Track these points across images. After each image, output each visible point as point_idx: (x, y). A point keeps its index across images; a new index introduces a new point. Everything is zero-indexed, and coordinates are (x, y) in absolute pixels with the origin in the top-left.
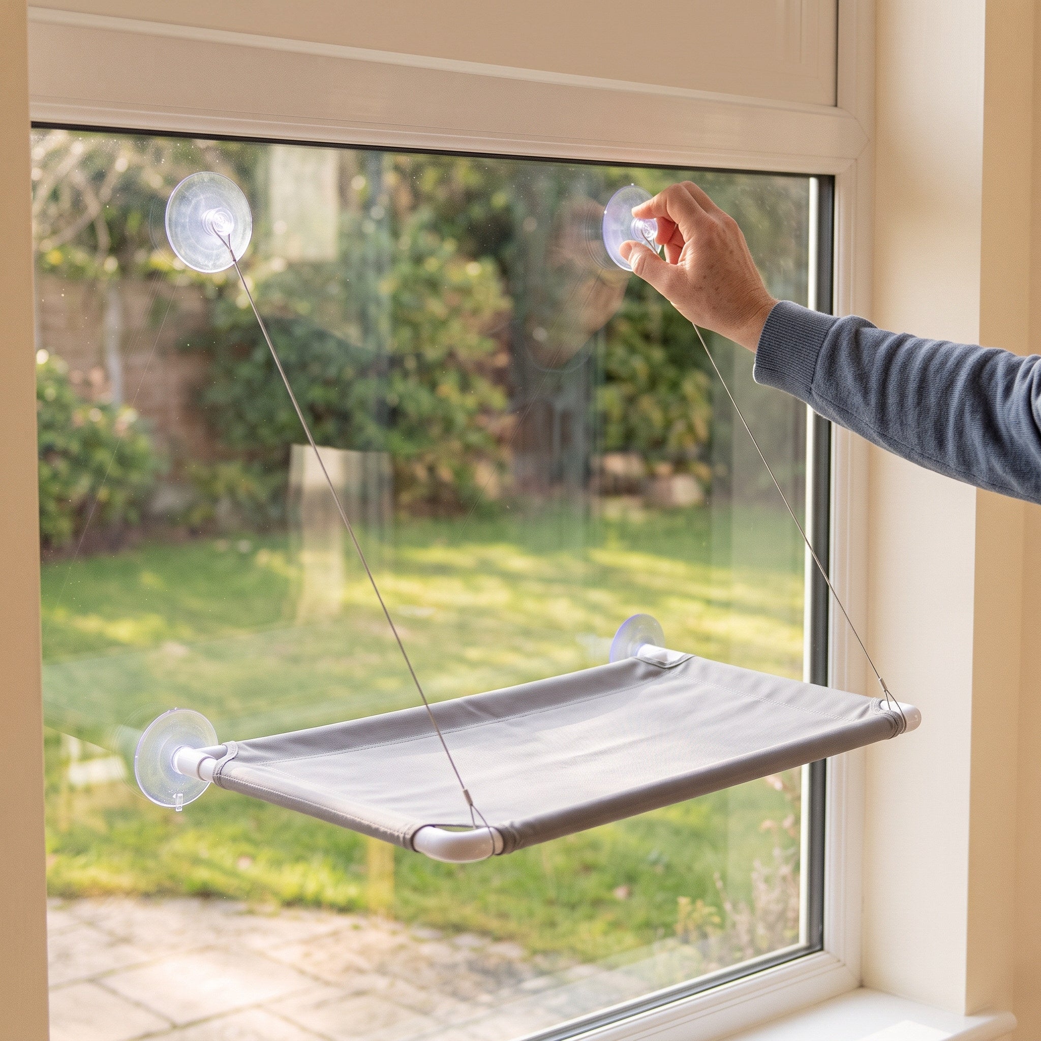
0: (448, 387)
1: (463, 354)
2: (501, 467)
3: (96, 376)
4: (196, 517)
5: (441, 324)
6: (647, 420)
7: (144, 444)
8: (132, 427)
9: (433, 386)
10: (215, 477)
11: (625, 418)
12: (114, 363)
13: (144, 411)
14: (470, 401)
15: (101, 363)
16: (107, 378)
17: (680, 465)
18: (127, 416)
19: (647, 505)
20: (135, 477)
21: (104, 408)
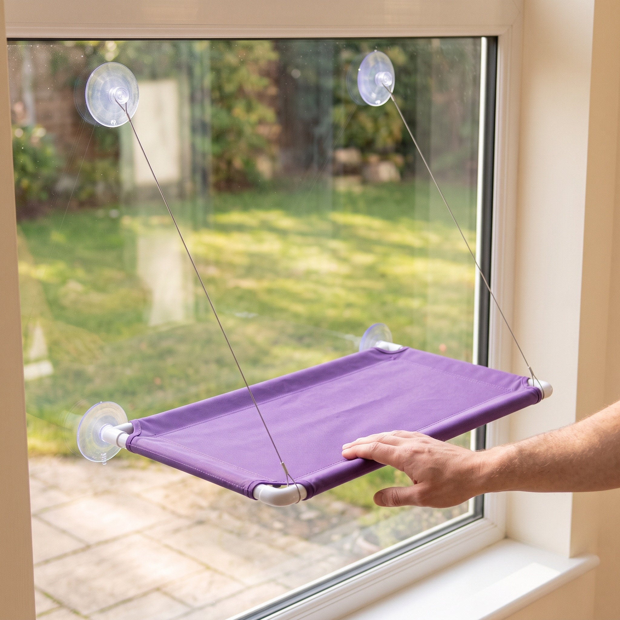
0: (239, 110)
1: (248, 88)
2: (273, 159)
3: (18, 108)
4: (84, 196)
5: (233, 70)
6: (363, 128)
7: (50, 151)
8: (42, 140)
9: (229, 109)
10: (94, 170)
11: (349, 126)
12: (28, 97)
13: (48, 128)
14: (254, 117)
15: (20, 99)
16: (25, 108)
17: (384, 156)
18: (39, 132)
19: (364, 182)
20: (46, 172)
21: (24, 129)
